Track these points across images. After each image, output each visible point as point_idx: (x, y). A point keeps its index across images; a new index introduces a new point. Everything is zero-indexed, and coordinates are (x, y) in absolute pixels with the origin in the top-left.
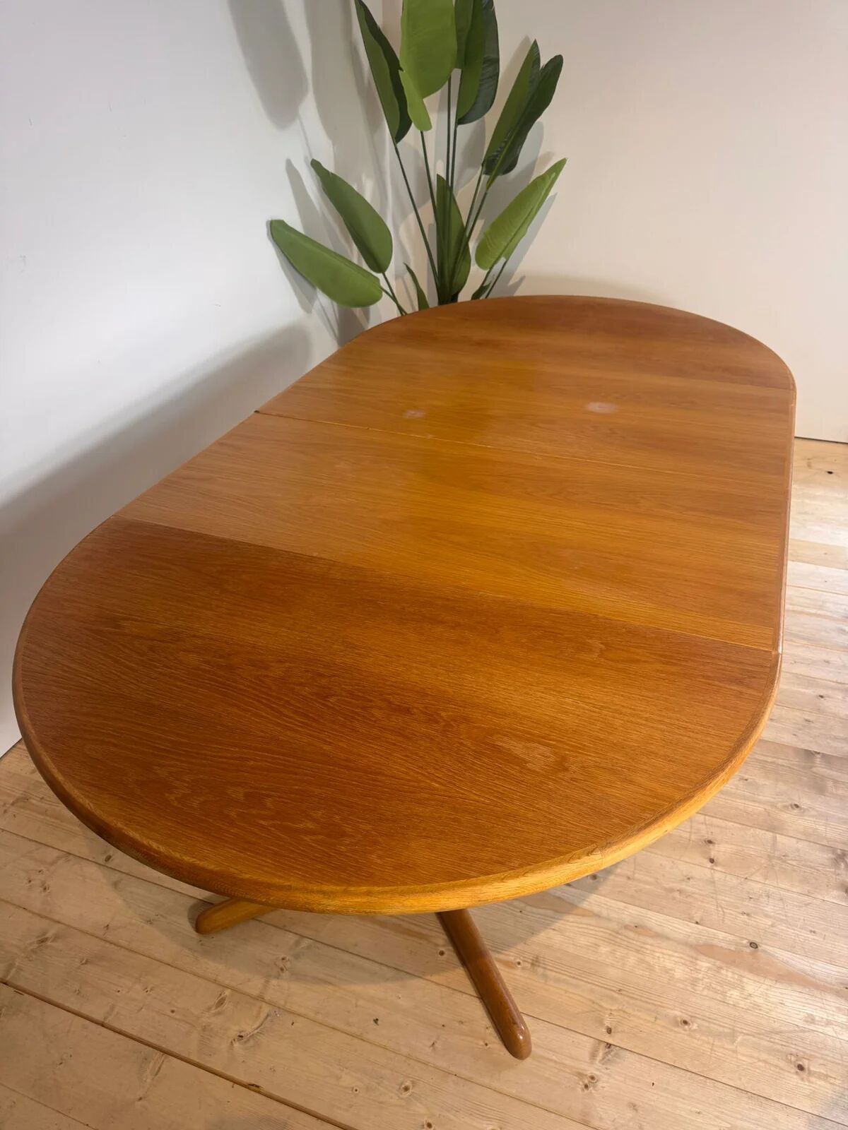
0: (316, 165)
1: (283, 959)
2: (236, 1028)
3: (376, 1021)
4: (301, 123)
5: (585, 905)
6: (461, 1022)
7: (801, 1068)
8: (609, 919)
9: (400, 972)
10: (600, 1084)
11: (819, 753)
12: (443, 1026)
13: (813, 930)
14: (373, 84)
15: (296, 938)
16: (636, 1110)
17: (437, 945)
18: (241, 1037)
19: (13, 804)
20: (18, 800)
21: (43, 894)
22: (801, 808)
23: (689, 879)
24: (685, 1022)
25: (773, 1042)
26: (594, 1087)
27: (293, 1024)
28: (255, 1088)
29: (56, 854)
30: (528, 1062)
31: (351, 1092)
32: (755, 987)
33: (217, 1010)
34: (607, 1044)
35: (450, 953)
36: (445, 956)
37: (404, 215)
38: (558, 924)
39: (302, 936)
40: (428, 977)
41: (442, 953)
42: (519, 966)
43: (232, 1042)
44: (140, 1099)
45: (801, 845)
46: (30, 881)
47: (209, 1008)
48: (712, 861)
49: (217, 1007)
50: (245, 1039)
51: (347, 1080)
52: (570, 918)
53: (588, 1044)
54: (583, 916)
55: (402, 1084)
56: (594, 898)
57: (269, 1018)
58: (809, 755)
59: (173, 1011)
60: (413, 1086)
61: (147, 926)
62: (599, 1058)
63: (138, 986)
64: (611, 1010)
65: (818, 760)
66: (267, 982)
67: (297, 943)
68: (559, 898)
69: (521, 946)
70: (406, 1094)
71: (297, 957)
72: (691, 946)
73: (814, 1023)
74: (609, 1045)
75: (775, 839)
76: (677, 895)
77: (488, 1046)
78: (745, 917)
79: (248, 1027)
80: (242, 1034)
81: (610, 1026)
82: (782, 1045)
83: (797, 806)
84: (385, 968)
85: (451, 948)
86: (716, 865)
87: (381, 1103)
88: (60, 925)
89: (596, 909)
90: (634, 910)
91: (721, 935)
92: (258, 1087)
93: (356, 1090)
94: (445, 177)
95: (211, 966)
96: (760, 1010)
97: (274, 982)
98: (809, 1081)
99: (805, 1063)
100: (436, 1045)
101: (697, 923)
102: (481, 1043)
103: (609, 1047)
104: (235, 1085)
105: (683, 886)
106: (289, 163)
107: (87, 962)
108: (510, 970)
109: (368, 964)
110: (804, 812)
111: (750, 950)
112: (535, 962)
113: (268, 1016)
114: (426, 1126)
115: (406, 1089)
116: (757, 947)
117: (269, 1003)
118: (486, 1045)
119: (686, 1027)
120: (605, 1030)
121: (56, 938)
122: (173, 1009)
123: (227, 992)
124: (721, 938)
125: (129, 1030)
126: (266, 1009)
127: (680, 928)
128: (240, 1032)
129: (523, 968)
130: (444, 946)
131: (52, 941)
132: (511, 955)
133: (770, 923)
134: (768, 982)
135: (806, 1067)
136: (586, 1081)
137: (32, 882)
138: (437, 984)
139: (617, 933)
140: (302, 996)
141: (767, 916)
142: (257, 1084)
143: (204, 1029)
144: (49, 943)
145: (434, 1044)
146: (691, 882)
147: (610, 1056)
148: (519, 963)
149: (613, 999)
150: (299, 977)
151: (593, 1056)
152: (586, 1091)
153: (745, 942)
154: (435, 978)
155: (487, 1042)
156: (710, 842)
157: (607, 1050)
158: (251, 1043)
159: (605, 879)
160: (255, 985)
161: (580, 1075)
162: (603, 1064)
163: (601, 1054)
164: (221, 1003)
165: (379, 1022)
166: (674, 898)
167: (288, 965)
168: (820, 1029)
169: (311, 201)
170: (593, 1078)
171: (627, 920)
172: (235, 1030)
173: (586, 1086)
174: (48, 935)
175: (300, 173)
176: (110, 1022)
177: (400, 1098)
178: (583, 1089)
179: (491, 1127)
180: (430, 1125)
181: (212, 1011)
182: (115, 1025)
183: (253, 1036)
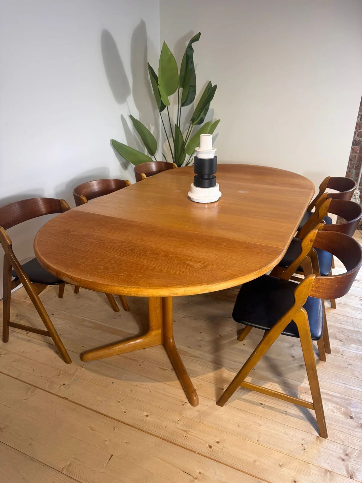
0: (131, 117)
2: (63, 382)
3: (113, 383)
6: (143, 385)
8: (203, 359)
9: (124, 370)
12: (136, 385)
23: (234, 349)
27: (83, 382)
31: (99, 402)
33: (58, 377)
41: (140, 365)
42: (167, 370)
43: (60, 386)
44: (25, 399)
47: (54, 377)
48: (244, 345)
49: (57, 376)
51: (98, 398)
54: (194, 357)
55: (118, 400)
56: (199, 352)
59: (42, 376)
60: (122, 401)
61: (37, 353)
66: (77, 370)
68: (186, 352)
70: (118, 403)
72: (231, 368)
77: (151, 392)
79: (67, 382)
80: (65, 384)
82: (256, 397)
87: (109, 405)
88: (7, 351)
89: (199, 356)
92: (67, 398)
93: (101, 401)
94: (177, 124)
95: (58, 365)
97: (79, 370)
98: (264, 408)
101: (234, 362)
102: (149, 391)
104: (59, 397)
106: (122, 116)
107: (14, 362)
108: (164, 371)
113: (75, 379)
114: (124, 412)
115: (119, 402)
117: (76, 376)
118: (150, 391)
121: (5, 354)
123: (62, 372)
125: (25, 381)
129: (169, 371)
131: (3, 355)
136: (183, 403)
140: (88, 375)
143: (52, 382)
145: (131, 390)
148: (167, 369)
150: (87, 369)
152: (183, 406)
154: (136, 372)
158: (67, 386)
159: (204, 347)
160: (72, 371)
161: (182, 401)
164: (59, 375)
165: (114, 383)
166: (228, 354)
167: (85, 366)
169: (130, 131)
171: (209, 359)
172: (62, 384)
173: (183, 405)
174: (2, 353)
175: (126, 119)
176: (19, 378)
177: (116, 404)
178: (182, 406)
179: (146, 414)
180: (125, 412)
181: (56, 377)
182: (21, 379)
183: (68, 385)
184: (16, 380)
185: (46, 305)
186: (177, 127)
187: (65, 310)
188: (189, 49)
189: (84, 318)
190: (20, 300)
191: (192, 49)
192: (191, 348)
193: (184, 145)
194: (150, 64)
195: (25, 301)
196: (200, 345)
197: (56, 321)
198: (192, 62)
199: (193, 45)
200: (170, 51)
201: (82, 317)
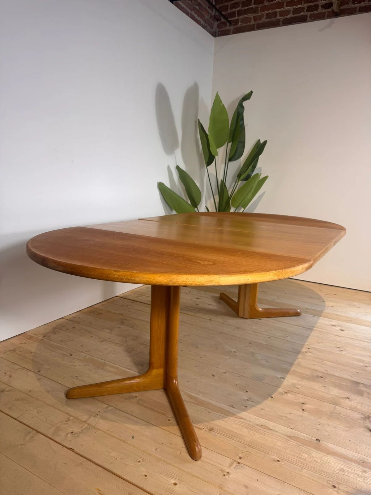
0: (178, 168)
1: (99, 411)
2: (71, 429)
3: (133, 437)
4: (175, 155)
5: (239, 415)
6: (171, 444)
7: (334, 487)
8: (250, 421)
9: (148, 423)
10: (231, 476)
11: (362, 383)
12: (163, 444)
13: (349, 440)
14: (203, 153)
15: (107, 406)
16: (247, 488)
17: (168, 417)
18: (72, 433)
19: (8, 351)
20: (11, 350)
21: (9, 378)
22: (350, 399)
23: (291, 414)
24: (278, 461)
25: (322, 475)
26: (228, 476)
27: (96, 432)
28: (72, 450)
29: (19, 367)
30: (199, 462)
31: (114, 458)
32: (316, 455)
34: (238, 462)
35: (173, 421)
36: (170, 421)
37: (210, 198)
38: (225, 419)
39: (110, 406)
40: (160, 427)
41: (169, 420)
42: (204, 430)
43: (67, 434)
44: (21, 445)
45: (348, 411)
46: (6, 373)
47: (62, 422)
48: (303, 410)
49: (66, 422)
50: (73, 434)
51: (113, 454)
52: (231, 418)
53: (229, 461)
54: (238, 418)
55: (138, 460)
56: (244, 413)
57: (86, 429)
58: (357, 383)
59: (46, 420)
60: (143, 461)
61: (46, 393)
62: (233, 467)
63: (35, 411)
64: (243, 451)
65: (361, 385)
66: (90, 417)
67: (107, 408)
68: (228, 411)
69: (206, 424)
71: (105, 412)
72: (288, 436)
73: (344, 472)
74: (239, 463)
75: (335, 408)
76: (284, 418)
77: (181, 454)
78: (316, 430)
79: (76, 430)
80: (73, 432)
81: (241, 456)
82: (326, 477)
83: (348, 398)
84: (142, 421)
85: (174, 419)
86: (305, 411)
87: (126, 464)
88: (11, 388)
89: (244, 417)
90: (262, 420)
91: (302, 434)
93: (116, 458)
94: (223, 180)
95: (69, 409)
96: (317, 463)
97: (93, 418)
98: (337, 492)
99: (337, 485)
100: (157, 449)
101: (292, 429)
102: (179, 452)
103: (239, 464)
104: (64, 447)
105: (288, 416)
106: (169, 167)
107: (18, 400)
108: (200, 430)
109: (135, 419)
110: (351, 400)
111: (316, 442)
112: (211, 430)
113: (86, 428)
114: (144, 476)
115: (139, 462)
116: (320, 441)
117: (89, 424)
118: (181, 453)
119: (279, 463)
120: (238, 458)
121: (9, 391)
122: (47, 419)
123: (72, 418)
124: (302, 435)
125: (26, 423)
126: (86, 425)
127: (283, 429)
128: (72, 431)
130: (170, 418)
131: (7, 392)
132: (200, 426)
133: (328, 434)
134: (323, 453)
135: (337, 486)
136: (225, 474)
137: (6, 374)
138: (164, 430)
139: (252, 426)
140: (103, 424)
141: (327, 432)
142: (73, 448)
143: (58, 427)
144: (5, 392)
145: (156, 449)
146: (291, 415)
147: (238, 467)
148: (204, 429)
149: (245, 447)
150: (103, 418)
151: (231, 465)
152: (224, 477)
153: (314, 439)
154: (164, 428)
155: (181, 452)
156: (303, 404)
157: (238, 464)
158: (76, 435)
159: (251, 408)
160: (84, 417)
161: (222, 471)
162: (235, 469)
163: (234, 465)
164: (68, 421)
166: (282, 419)
167: (101, 414)
168: (346, 474)
169: (175, 181)
170: (228, 473)
171: (258, 422)
172: (70, 430)
173: (224, 475)
174: (6, 390)
175: (172, 171)
176: (20, 419)
177: (135, 464)
178: (222, 476)
179: (174, 482)
180: (146, 476)
181: (63, 423)
182: (22, 420)
183: (77, 433)
184: (16, 421)
185: (66, 345)
186: (223, 182)
187: (86, 351)
188: (239, 107)
189: (106, 362)
190: (38, 338)
191: (243, 107)
192: (234, 407)
193: (229, 199)
194: (200, 120)
195: (43, 340)
196: (246, 405)
197: (74, 362)
198: (242, 119)
199: (245, 104)
200: (222, 103)
201: (104, 361)
